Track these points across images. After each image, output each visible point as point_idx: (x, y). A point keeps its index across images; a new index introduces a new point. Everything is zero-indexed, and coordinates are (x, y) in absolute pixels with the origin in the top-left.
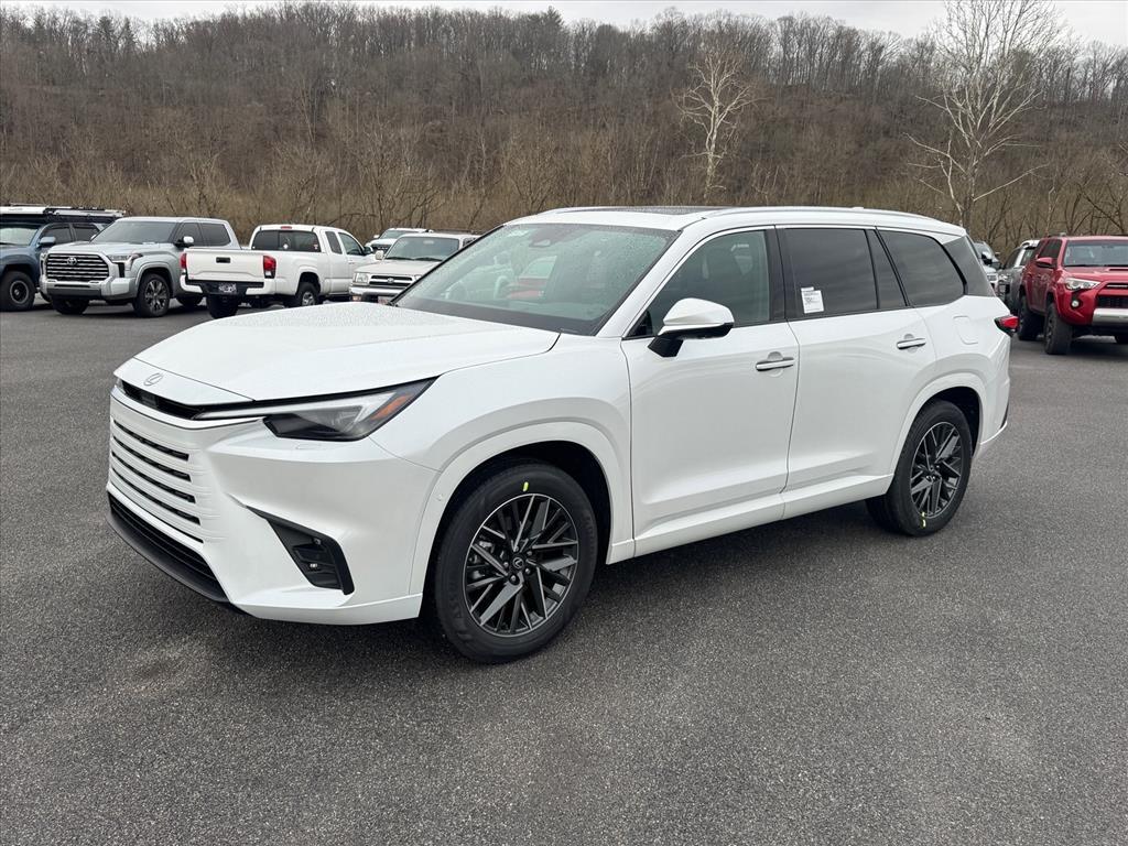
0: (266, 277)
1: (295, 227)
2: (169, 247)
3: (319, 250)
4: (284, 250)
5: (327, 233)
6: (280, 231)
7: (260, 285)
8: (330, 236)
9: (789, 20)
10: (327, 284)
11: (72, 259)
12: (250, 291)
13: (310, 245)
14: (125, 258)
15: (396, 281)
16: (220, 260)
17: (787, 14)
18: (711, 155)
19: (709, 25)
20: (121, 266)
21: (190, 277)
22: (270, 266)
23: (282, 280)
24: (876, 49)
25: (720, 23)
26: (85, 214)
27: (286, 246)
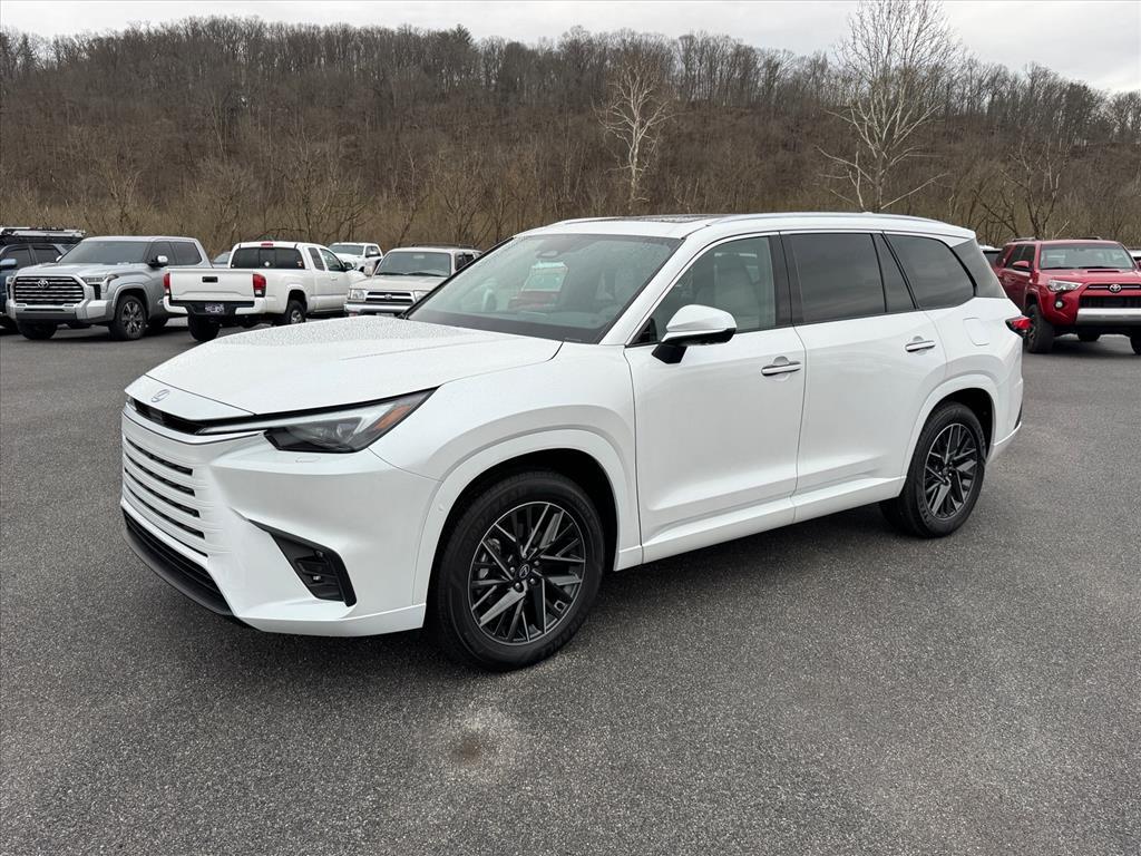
0: (256, 296)
1: (277, 244)
2: (143, 267)
3: (303, 267)
4: (266, 267)
5: (310, 249)
6: (261, 249)
7: (251, 304)
8: (312, 251)
9: (690, 38)
10: (314, 301)
11: (43, 282)
12: (240, 311)
13: (292, 261)
14: (100, 279)
15: (394, 297)
16: (207, 280)
17: (687, 33)
18: (634, 168)
19: (614, 43)
20: (97, 289)
21: (174, 298)
22: (260, 284)
23: (272, 299)
24: (773, 66)
25: (624, 41)
26: (45, 234)
27: (267, 264)
